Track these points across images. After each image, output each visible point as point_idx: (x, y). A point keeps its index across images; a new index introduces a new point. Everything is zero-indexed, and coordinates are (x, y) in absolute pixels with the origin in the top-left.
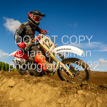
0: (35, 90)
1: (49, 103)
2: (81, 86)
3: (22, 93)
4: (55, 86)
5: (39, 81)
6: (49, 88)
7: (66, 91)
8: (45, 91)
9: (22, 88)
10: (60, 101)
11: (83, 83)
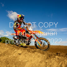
0: (33, 56)
1: (41, 62)
2: (57, 54)
3: (27, 57)
4: (44, 54)
5: (35, 51)
6: (41, 55)
7: (50, 56)
8: (39, 57)
9: (26, 55)
10: (47, 61)
11: (58, 52)
